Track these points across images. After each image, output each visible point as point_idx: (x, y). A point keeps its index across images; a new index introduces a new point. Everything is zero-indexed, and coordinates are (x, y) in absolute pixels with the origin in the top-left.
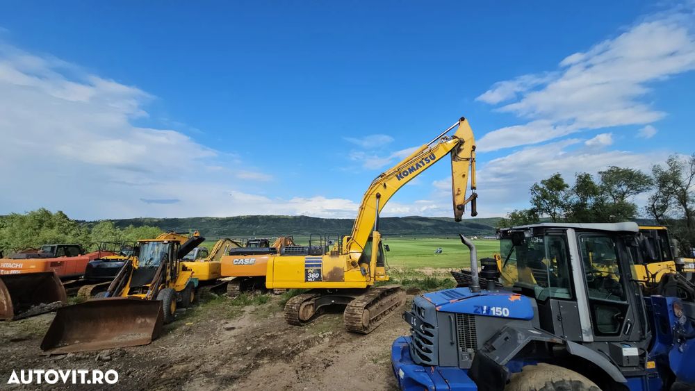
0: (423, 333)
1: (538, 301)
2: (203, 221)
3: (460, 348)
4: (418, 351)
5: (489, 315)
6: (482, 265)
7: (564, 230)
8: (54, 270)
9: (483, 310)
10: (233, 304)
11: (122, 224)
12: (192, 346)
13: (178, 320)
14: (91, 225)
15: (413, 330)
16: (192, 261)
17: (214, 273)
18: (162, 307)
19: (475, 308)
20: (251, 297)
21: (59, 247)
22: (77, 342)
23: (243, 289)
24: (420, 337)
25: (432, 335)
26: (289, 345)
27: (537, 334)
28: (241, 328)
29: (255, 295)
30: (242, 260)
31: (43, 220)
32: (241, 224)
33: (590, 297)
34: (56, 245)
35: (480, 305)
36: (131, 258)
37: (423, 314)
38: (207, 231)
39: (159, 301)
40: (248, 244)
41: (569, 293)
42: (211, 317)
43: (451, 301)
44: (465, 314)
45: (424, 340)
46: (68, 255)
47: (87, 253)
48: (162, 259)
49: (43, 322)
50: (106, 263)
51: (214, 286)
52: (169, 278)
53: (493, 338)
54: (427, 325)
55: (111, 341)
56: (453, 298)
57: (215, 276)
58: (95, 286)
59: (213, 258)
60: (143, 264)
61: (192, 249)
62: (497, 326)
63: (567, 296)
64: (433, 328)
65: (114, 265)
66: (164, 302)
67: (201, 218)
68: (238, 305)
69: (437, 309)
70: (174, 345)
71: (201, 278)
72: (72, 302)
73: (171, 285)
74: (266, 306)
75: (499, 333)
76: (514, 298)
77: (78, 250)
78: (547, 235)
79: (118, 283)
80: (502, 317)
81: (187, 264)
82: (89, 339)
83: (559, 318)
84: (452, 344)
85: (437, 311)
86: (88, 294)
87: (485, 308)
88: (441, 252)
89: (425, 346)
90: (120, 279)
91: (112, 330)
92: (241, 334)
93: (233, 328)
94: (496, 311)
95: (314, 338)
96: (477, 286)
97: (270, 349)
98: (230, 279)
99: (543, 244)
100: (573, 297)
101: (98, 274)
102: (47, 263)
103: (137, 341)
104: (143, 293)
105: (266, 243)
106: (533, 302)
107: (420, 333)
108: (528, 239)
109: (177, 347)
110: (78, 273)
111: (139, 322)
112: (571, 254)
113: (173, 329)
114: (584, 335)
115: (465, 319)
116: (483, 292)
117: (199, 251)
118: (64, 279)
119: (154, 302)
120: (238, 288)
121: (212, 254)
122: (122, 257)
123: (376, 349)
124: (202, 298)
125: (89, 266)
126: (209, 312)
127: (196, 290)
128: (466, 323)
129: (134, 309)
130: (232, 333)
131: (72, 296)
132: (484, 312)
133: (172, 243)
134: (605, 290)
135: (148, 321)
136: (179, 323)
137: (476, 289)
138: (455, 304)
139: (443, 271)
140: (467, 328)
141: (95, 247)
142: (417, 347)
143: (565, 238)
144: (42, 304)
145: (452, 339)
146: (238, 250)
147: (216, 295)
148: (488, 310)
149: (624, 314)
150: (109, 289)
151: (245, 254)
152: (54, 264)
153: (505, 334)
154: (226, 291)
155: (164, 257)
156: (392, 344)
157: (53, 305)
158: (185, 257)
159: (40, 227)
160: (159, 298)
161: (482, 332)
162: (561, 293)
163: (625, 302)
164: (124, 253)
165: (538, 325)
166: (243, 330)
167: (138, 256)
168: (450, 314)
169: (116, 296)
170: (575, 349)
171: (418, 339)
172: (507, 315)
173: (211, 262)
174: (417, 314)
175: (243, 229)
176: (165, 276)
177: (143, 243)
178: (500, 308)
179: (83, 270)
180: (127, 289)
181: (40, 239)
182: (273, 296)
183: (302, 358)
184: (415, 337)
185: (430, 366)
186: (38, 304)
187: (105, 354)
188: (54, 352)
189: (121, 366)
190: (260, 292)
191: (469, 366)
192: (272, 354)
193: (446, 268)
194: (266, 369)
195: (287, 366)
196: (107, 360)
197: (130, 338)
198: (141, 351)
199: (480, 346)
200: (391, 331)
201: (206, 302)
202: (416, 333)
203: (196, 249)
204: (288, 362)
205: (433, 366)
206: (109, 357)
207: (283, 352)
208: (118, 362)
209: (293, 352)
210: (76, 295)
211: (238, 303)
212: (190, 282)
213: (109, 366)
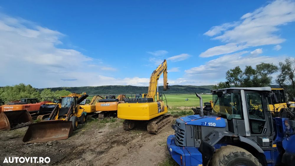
0: (180, 133)
1: (228, 120)
2: (87, 88)
3: (195, 140)
4: (178, 141)
5: (207, 126)
6: (205, 105)
7: (240, 91)
8: (26, 109)
10: (101, 122)
11: (54, 90)
12: (85, 139)
14: (41, 90)
15: (176, 132)
16: (83, 105)
17: (93, 110)
18: (72, 124)
19: (201, 123)
20: (108, 120)
21: (28, 99)
22: (38, 138)
23: (105, 116)
24: (179, 135)
25: (183, 134)
26: (125, 139)
27: (227, 133)
28: (105, 132)
29: (110, 119)
30: (104, 104)
31: (21, 88)
32: (103, 89)
33: (250, 118)
34: (26, 99)
35: (204, 122)
36: (58, 104)
37: (180, 126)
38: (89, 92)
40: (107, 97)
41: (241, 117)
42: (92, 128)
43: (191, 120)
44: (197, 126)
46: (32, 103)
47: (40, 102)
48: (71, 104)
49: (23, 130)
50: (48, 106)
51: (93, 115)
52: (74, 112)
53: (209, 135)
54: (181, 130)
55: (52, 138)
56: (192, 119)
57: (93, 111)
58: (44, 115)
59: (92, 103)
60: (63, 106)
61: (83, 100)
62: (211, 130)
63: (240, 118)
64: (184, 131)
65: (51, 107)
66: (73, 122)
67: (87, 87)
68: (103, 123)
69: (186, 123)
70: (78, 139)
71: (88, 112)
72: (35, 122)
73: (75, 115)
74: (115, 123)
75: (211, 133)
76: (218, 119)
77: (36, 100)
78: (232, 92)
79: (53, 114)
80: (213, 127)
81: (82, 106)
82: (42, 137)
83: (237, 127)
84: (192, 138)
86: (41, 119)
87: (206, 123)
88: (188, 100)
89: (181, 138)
90: (54, 113)
91: (52, 133)
92: (105, 134)
93: (102, 132)
94: (209, 124)
95: (135, 136)
96: (202, 114)
97: (117, 140)
98: (100, 112)
99: (230, 96)
100: (243, 118)
101: (45, 111)
102: (23, 106)
103: (63, 138)
104: (64, 118)
105: (114, 97)
106: (226, 120)
107: (179, 133)
108: (224, 94)
109: (79, 140)
110: (37, 110)
111: (63, 130)
112: (242, 100)
113: (77, 133)
114: (246, 134)
115: (198, 128)
116: (205, 117)
117: (86, 101)
118: (31, 113)
119: (69, 122)
120: (103, 116)
122: (54, 104)
123: (161, 140)
124: (88, 120)
125: (41, 107)
126: (91, 126)
127: (86, 117)
128: (198, 129)
129: (60, 125)
130: (101, 134)
131: (35, 120)
132: (205, 125)
133: (75, 98)
134: (256, 115)
135: (67, 129)
136: (79, 130)
137: (202, 116)
138: (193, 122)
139: (189, 108)
140: (198, 132)
141: (43, 99)
142: (178, 139)
143: (240, 94)
144: (22, 123)
145: (192, 136)
146: (102, 100)
147: (94, 119)
148: (207, 124)
149: (264, 125)
150: (50, 116)
151: (106, 102)
152: (26, 107)
153: (214, 134)
154: (98, 117)
155: (72, 104)
156: (167, 138)
157: (27, 123)
158: (81, 103)
159: (20, 91)
160: (70, 120)
161: (204, 132)
162: (238, 116)
163: (264, 120)
164: (55, 102)
165: (228, 130)
166: (105, 133)
167: (61, 103)
168: (191, 126)
169: (53, 119)
170: (243, 139)
171: (178, 136)
172: (215, 126)
173: (91, 105)
174: (177, 125)
175: (105, 91)
176: (72, 111)
177: (63, 98)
178: (212, 123)
179: (38, 109)
180: (57, 117)
181: (19, 96)
182: (118, 119)
183: (130, 144)
184: (177, 135)
185: (183, 146)
186: (21, 123)
187: (49, 143)
188: (28, 143)
189: (56, 147)
190: (112, 117)
191: (199, 146)
192: (118, 143)
193: (190, 107)
194: (116, 148)
195: (124, 147)
196: (51, 145)
197: (60, 136)
198: (64, 142)
199: (203, 138)
200: (167, 132)
201: (90, 122)
202: (177, 133)
203: (85, 100)
204: (124, 145)
205: (184, 146)
206: (51, 144)
207: (123, 141)
208: (55, 146)
209: (126, 142)
210: (36, 119)
211: (103, 122)
212: (83, 114)
213: (51, 148)
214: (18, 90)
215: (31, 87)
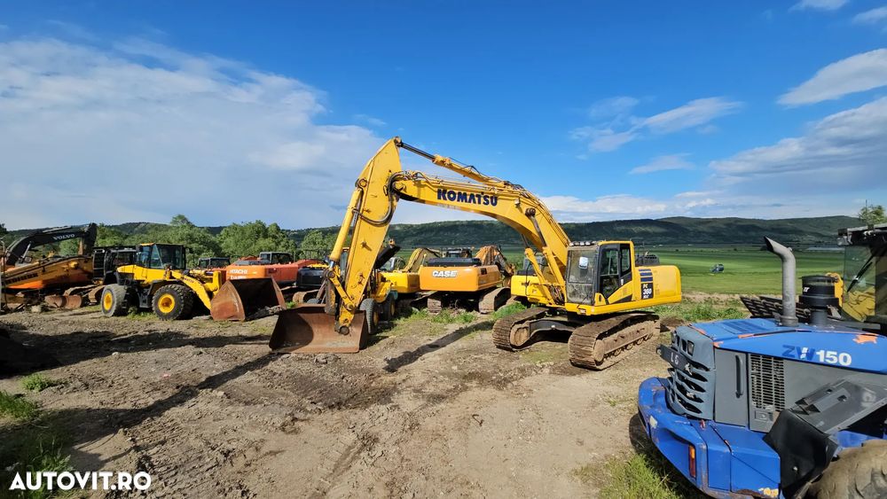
0: (689, 375)
2: (397, 228)
3: (753, 404)
4: (679, 398)
5: (811, 360)
8: (272, 276)
9: (800, 353)
10: (435, 321)
13: (382, 332)
14: (299, 236)
16: (389, 271)
17: (412, 286)
19: (786, 350)
20: (454, 315)
21: (273, 254)
23: (445, 305)
24: (682, 378)
25: (704, 380)
26: (500, 371)
28: (445, 346)
29: (459, 313)
30: (442, 272)
31: (261, 231)
34: (270, 253)
35: (796, 346)
37: (690, 349)
38: (403, 239)
39: (362, 312)
40: (448, 255)
42: (413, 332)
43: (741, 336)
44: (764, 356)
45: (689, 383)
46: (281, 262)
47: (296, 260)
49: (267, 324)
50: (312, 271)
51: (410, 300)
52: (369, 288)
53: (818, 395)
54: (698, 365)
55: (325, 346)
56: (744, 332)
57: (413, 289)
58: (305, 293)
59: (411, 269)
61: (388, 259)
64: (707, 370)
65: (318, 273)
66: (368, 313)
68: (441, 322)
69: (716, 344)
71: (400, 291)
72: (288, 306)
73: (372, 295)
74: (472, 325)
75: (829, 389)
76: (867, 340)
77: (287, 258)
80: (838, 367)
81: (385, 275)
82: (307, 343)
84: (738, 395)
85: (714, 347)
86: (301, 300)
87: (805, 350)
88: (721, 270)
89: (691, 393)
91: (324, 336)
92: (447, 352)
93: (438, 346)
94: (821, 356)
95: (530, 367)
96: (791, 318)
97: (477, 373)
98: (429, 293)
101: (307, 282)
102: (266, 269)
103: (348, 348)
105: (469, 253)
107: (684, 375)
110: (291, 280)
113: (377, 340)
115: (766, 363)
116: (803, 327)
117: (396, 261)
118: (280, 285)
120: (439, 303)
121: (410, 264)
123: (613, 390)
124: (402, 311)
125: (299, 274)
126: (411, 328)
127: (396, 303)
128: (767, 367)
131: (289, 301)
132: (803, 356)
135: (355, 330)
136: (383, 334)
137: (790, 322)
138: (748, 341)
139: (724, 297)
140: (767, 379)
142: (679, 393)
144: (268, 308)
145: (739, 388)
146: (438, 261)
147: (417, 310)
148: (811, 354)
150: (318, 296)
151: (445, 265)
152: (271, 271)
153: (841, 392)
154: (426, 306)
156: (638, 385)
157: (274, 309)
158: (382, 268)
160: (361, 309)
161: (795, 387)
166: (446, 349)
168: (737, 354)
171: (680, 382)
173: (409, 274)
174: (680, 348)
178: (835, 353)
179: (294, 277)
181: (257, 247)
182: (478, 315)
183: (516, 387)
184: (676, 379)
185: (700, 419)
186: (263, 308)
187: (321, 358)
188: (280, 351)
189: (335, 370)
190: (464, 311)
191: (768, 429)
192: (481, 378)
193: (729, 294)
194: (476, 393)
195: (499, 393)
196: (324, 363)
197: (341, 345)
198: (352, 359)
199: (790, 403)
200: (638, 370)
201: (407, 317)
202: (678, 374)
203: (393, 259)
204: (500, 389)
205: (705, 420)
206: (325, 361)
207: (494, 378)
208: (333, 367)
209: (505, 379)
210: (291, 300)
211: (441, 319)
212: (390, 294)
213: (326, 369)
214: (255, 235)
215: (278, 228)
